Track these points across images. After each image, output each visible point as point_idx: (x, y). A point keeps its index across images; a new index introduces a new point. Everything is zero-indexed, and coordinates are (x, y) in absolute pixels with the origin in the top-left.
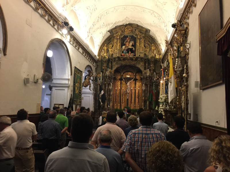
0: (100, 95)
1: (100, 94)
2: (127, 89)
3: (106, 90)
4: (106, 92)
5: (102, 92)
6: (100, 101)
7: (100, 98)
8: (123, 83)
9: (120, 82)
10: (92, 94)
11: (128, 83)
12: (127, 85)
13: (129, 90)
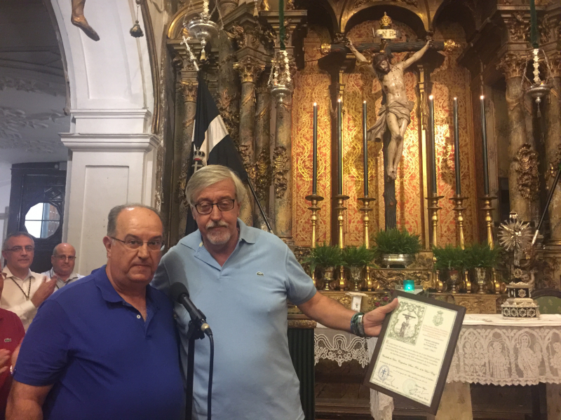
1: (199, 146)
2: (387, 111)
3: (245, 112)
4: (245, 133)
5: (217, 131)
8: (348, 87)
9: (329, 83)
10: (141, 154)
11: (389, 70)
12: (385, 84)
13: (400, 116)
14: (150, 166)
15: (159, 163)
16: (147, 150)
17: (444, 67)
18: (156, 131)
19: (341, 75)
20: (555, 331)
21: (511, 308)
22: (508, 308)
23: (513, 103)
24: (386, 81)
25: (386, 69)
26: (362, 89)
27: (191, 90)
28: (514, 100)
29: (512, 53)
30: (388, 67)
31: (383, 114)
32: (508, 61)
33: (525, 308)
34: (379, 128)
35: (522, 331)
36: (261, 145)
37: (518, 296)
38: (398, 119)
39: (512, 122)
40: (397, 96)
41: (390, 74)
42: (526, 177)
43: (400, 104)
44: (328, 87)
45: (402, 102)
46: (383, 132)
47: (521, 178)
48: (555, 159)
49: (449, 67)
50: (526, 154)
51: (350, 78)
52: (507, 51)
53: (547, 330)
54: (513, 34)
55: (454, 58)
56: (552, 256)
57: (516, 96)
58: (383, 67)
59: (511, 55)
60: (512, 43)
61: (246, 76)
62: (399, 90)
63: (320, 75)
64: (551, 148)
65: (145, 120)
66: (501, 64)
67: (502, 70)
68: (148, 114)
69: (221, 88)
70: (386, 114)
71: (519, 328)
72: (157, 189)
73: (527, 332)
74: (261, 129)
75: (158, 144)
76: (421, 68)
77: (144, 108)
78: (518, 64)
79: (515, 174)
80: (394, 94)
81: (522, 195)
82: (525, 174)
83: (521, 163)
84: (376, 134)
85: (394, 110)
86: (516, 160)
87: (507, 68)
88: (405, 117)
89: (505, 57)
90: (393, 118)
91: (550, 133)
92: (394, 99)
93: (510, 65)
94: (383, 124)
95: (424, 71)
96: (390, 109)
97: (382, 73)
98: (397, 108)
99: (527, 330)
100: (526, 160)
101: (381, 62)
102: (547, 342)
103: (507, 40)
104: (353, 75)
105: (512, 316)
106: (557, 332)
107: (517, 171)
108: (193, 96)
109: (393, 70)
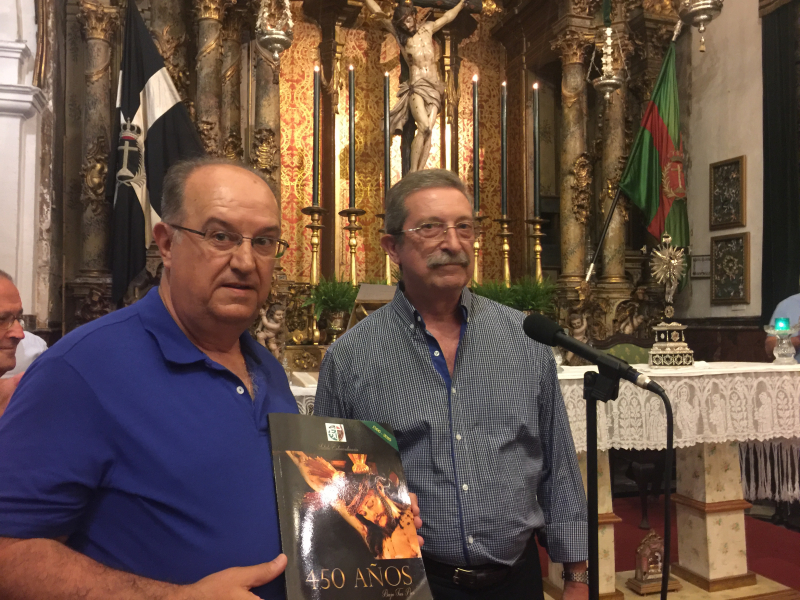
0: (138, 121)
1: (130, 115)
2: (411, 91)
3: (205, 68)
4: (206, 101)
5: (161, 94)
6: (141, 192)
7: (134, 158)
8: (347, 49)
9: (318, 40)
10: (16, 122)
11: (415, 32)
12: (409, 51)
13: (429, 100)
14: (32, 143)
15: (44, 140)
16: (25, 114)
17: (475, 38)
18: (40, 83)
19: (337, 28)
20: (714, 380)
21: (665, 355)
22: (660, 355)
23: (570, 97)
24: (411, 47)
25: (412, 30)
26: (366, 54)
27: (100, 20)
28: (572, 94)
29: (573, 29)
30: (414, 26)
31: (405, 96)
32: (569, 40)
33: (681, 355)
34: (399, 115)
35: (682, 382)
36: (228, 124)
37: (671, 341)
38: (426, 104)
39: (569, 123)
40: (424, 71)
41: (416, 36)
42: (582, 196)
43: (428, 82)
44: (317, 45)
45: (431, 81)
46: (404, 121)
47: (577, 198)
48: (613, 175)
49: (481, 39)
50: (583, 166)
51: (350, 37)
52: (568, 26)
53: (707, 380)
54: (576, 4)
55: (487, 27)
56: (604, 296)
57: (576, 89)
58: (408, 25)
59: (573, 33)
60: (574, 16)
61: (207, 8)
62: (428, 63)
63: (307, 25)
64: (610, 161)
65: (21, 62)
66: (559, 42)
67: (559, 50)
68: (25, 52)
69: (158, 22)
70: (409, 95)
71: (679, 378)
72: (43, 183)
73: (686, 383)
74: (227, 99)
75: (43, 105)
76: (447, 35)
77: (19, 41)
78: (580, 46)
79: (570, 191)
80: (421, 68)
81: (577, 219)
82: (581, 192)
83: (578, 177)
84: (396, 124)
85: (421, 91)
86: (572, 173)
87: (567, 49)
88: (435, 102)
89: (565, 35)
90: (419, 102)
91: (609, 142)
92: (421, 75)
93: (570, 46)
94: (405, 109)
95: (451, 39)
96: (416, 90)
97: (404, 35)
98: (425, 88)
99: (686, 380)
100: (584, 173)
101: (405, 18)
102: (706, 393)
103: (568, 11)
104: (354, 31)
105: (665, 365)
106: (717, 381)
107: (572, 188)
108: (103, 30)
109: (420, 31)
